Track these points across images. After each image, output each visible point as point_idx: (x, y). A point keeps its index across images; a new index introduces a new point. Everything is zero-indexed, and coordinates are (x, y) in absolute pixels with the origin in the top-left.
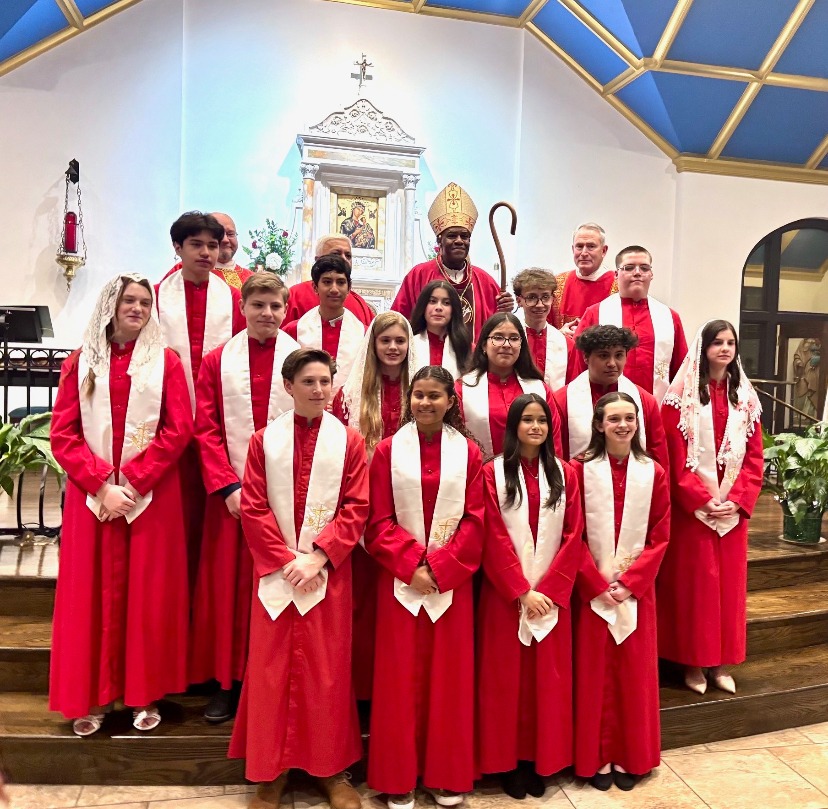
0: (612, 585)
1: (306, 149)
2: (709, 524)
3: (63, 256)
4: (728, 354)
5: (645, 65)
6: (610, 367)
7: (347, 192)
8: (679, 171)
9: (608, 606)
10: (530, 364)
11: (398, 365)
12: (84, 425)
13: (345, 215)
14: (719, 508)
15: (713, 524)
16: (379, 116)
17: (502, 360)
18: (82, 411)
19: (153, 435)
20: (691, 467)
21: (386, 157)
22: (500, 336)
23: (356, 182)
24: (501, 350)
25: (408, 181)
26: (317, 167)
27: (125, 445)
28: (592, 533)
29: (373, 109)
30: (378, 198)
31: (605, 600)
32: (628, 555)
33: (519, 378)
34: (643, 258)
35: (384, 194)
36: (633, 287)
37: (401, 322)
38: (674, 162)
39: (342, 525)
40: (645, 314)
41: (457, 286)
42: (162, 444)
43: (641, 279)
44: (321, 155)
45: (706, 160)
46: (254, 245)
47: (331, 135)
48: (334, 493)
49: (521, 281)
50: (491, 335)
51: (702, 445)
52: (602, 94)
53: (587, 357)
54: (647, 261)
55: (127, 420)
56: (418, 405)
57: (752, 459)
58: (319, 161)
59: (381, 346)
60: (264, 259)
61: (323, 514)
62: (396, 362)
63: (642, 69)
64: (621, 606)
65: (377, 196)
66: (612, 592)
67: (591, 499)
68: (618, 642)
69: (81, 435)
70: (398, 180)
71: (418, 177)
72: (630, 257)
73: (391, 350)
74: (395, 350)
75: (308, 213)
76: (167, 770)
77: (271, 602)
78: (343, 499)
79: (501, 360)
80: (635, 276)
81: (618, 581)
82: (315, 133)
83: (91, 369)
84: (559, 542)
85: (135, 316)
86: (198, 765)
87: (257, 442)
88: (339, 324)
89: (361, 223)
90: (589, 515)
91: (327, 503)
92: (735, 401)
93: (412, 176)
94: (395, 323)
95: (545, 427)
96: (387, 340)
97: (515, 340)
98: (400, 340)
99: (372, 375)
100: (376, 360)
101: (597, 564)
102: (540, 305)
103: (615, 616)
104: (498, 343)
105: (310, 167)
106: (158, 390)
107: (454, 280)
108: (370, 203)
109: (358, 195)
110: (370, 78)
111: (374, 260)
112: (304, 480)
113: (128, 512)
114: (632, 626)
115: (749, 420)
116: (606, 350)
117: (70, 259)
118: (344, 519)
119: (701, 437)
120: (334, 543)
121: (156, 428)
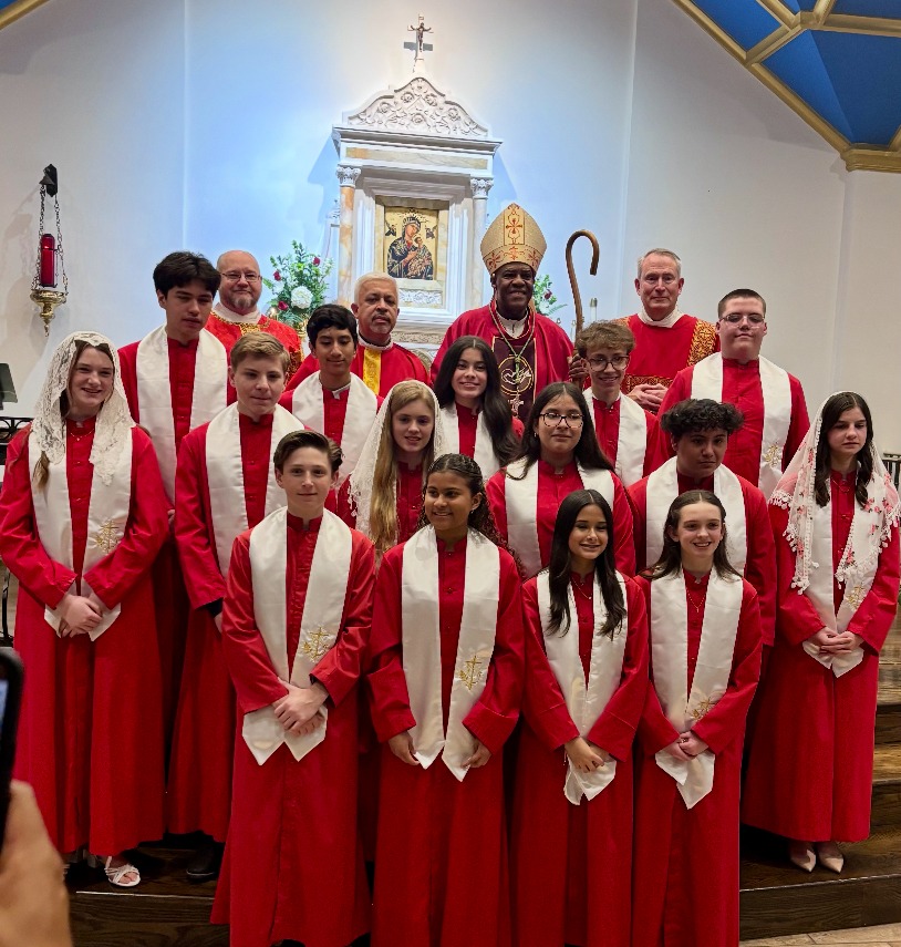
0: (684, 735)
1: (344, 146)
2: (823, 660)
3: (38, 292)
4: (856, 440)
5: (802, 22)
6: (706, 456)
7: (398, 203)
8: (849, 169)
9: (677, 761)
10: (596, 448)
11: (420, 451)
12: (39, 522)
13: (394, 234)
14: (832, 640)
15: (828, 661)
16: (440, 100)
17: (557, 444)
18: (36, 504)
19: (121, 534)
20: (798, 588)
21: (450, 154)
22: (556, 414)
23: (408, 189)
24: (556, 432)
25: (477, 187)
26: (359, 171)
27: (88, 547)
28: (660, 670)
29: (430, 91)
30: (438, 211)
31: (673, 753)
32: (704, 698)
33: (580, 468)
34: (753, 305)
35: (446, 205)
36: (739, 344)
37: (425, 396)
38: (842, 158)
39: (345, 653)
40: (752, 381)
41: (513, 342)
42: (132, 546)
43: (750, 333)
44: (364, 154)
45: (887, 154)
46: (277, 276)
47: (376, 127)
48: (336, 613)
49: (586, 339)
50: (543, 413)
51: (815, 557)
52: (744, 63)
53: (676, 441)
54: (758, 309)
55: (90, 516)
56: (432, 505)
57: (884, 578)
58: (360, 162)
59: (398, 426)
60: (290, 293)
61: (322, 638)
62: (417, 448)
63: (799, 27)
64: (695, 761)
65: (437, 208)
66: (682, 744)
67: (659, 627)
68: (689, 806)
69: (36, 535)
70: (463, 187)
71: (491, 182)
72: (736, 304)
73: (411, 432)
74: (416, 432)
75: (348, 232)
76: (143, 933)
77: (257, 744)
78: (347, 621)
79: (555, 444)
80: (742, 329)
81: (692, 731)
82: (356, 125)
83: (43, 453)
84: (618, 678)
85: (93, 390)
86: (178, 929)
87: (242, 547)
88: (345, 395)
89: (416, 245)
90: (657, 647)
91: (327, 625)
92: (863, 500)
93: (482, 181)
94: (419, 397)
95: (604, 535)
96: (406, 419)
97: (575, 418)
98: (422, 420)
99: (387, 465)
100: (392, 444)
101: (665, 708)
102: (610, 369)
103: (686, 774)
104: (552, 423)
105: (348, 171)
106: (127, 479)
107: (510, 334)
108: (427, 217)
109: (411, 206)
110: (429, 48)
111: (431, 295)
112: (298, 597)
113: (92, 628)
114: (707, 787)
115: (884, 524)
116: (703, 433)
117: (47, 295)
118: (348, 646)
119: (814, 547)
120: (336, 675)
121: (124, 526)
